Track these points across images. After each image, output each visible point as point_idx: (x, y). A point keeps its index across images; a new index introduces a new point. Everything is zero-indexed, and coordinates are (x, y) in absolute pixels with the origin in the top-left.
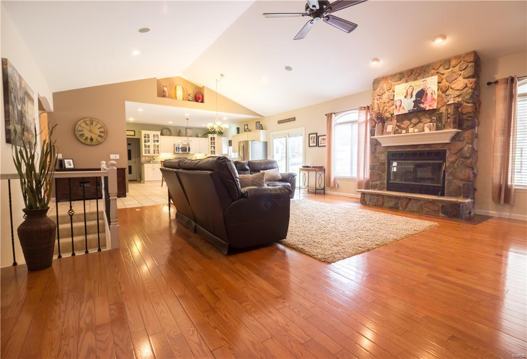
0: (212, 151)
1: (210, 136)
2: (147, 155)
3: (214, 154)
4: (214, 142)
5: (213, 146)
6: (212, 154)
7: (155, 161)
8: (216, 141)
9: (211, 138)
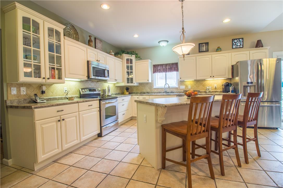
0: (128, 79)
1: (126, 56)
2: (33, 80)
3: (132, 82)
4: (131, 67)
5: (130, 71)
6: (128, 82)
7: (45, 96)
8: (134, 65)
9: (127, 60)
